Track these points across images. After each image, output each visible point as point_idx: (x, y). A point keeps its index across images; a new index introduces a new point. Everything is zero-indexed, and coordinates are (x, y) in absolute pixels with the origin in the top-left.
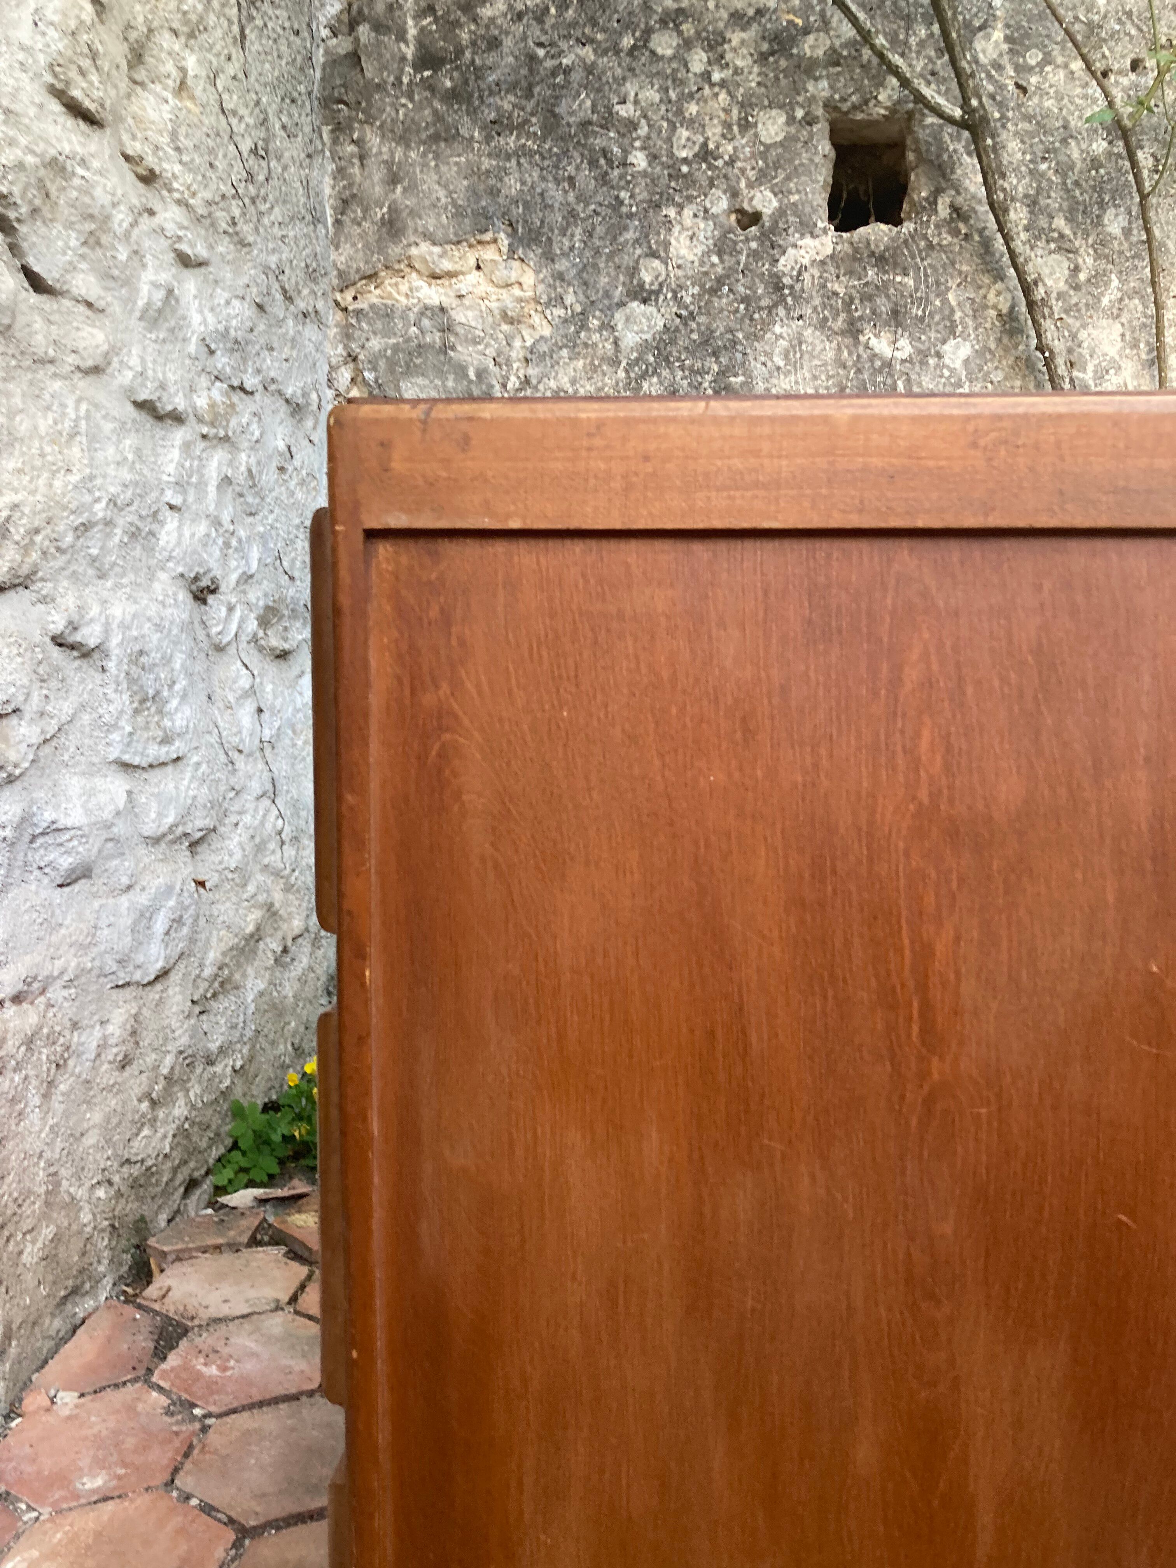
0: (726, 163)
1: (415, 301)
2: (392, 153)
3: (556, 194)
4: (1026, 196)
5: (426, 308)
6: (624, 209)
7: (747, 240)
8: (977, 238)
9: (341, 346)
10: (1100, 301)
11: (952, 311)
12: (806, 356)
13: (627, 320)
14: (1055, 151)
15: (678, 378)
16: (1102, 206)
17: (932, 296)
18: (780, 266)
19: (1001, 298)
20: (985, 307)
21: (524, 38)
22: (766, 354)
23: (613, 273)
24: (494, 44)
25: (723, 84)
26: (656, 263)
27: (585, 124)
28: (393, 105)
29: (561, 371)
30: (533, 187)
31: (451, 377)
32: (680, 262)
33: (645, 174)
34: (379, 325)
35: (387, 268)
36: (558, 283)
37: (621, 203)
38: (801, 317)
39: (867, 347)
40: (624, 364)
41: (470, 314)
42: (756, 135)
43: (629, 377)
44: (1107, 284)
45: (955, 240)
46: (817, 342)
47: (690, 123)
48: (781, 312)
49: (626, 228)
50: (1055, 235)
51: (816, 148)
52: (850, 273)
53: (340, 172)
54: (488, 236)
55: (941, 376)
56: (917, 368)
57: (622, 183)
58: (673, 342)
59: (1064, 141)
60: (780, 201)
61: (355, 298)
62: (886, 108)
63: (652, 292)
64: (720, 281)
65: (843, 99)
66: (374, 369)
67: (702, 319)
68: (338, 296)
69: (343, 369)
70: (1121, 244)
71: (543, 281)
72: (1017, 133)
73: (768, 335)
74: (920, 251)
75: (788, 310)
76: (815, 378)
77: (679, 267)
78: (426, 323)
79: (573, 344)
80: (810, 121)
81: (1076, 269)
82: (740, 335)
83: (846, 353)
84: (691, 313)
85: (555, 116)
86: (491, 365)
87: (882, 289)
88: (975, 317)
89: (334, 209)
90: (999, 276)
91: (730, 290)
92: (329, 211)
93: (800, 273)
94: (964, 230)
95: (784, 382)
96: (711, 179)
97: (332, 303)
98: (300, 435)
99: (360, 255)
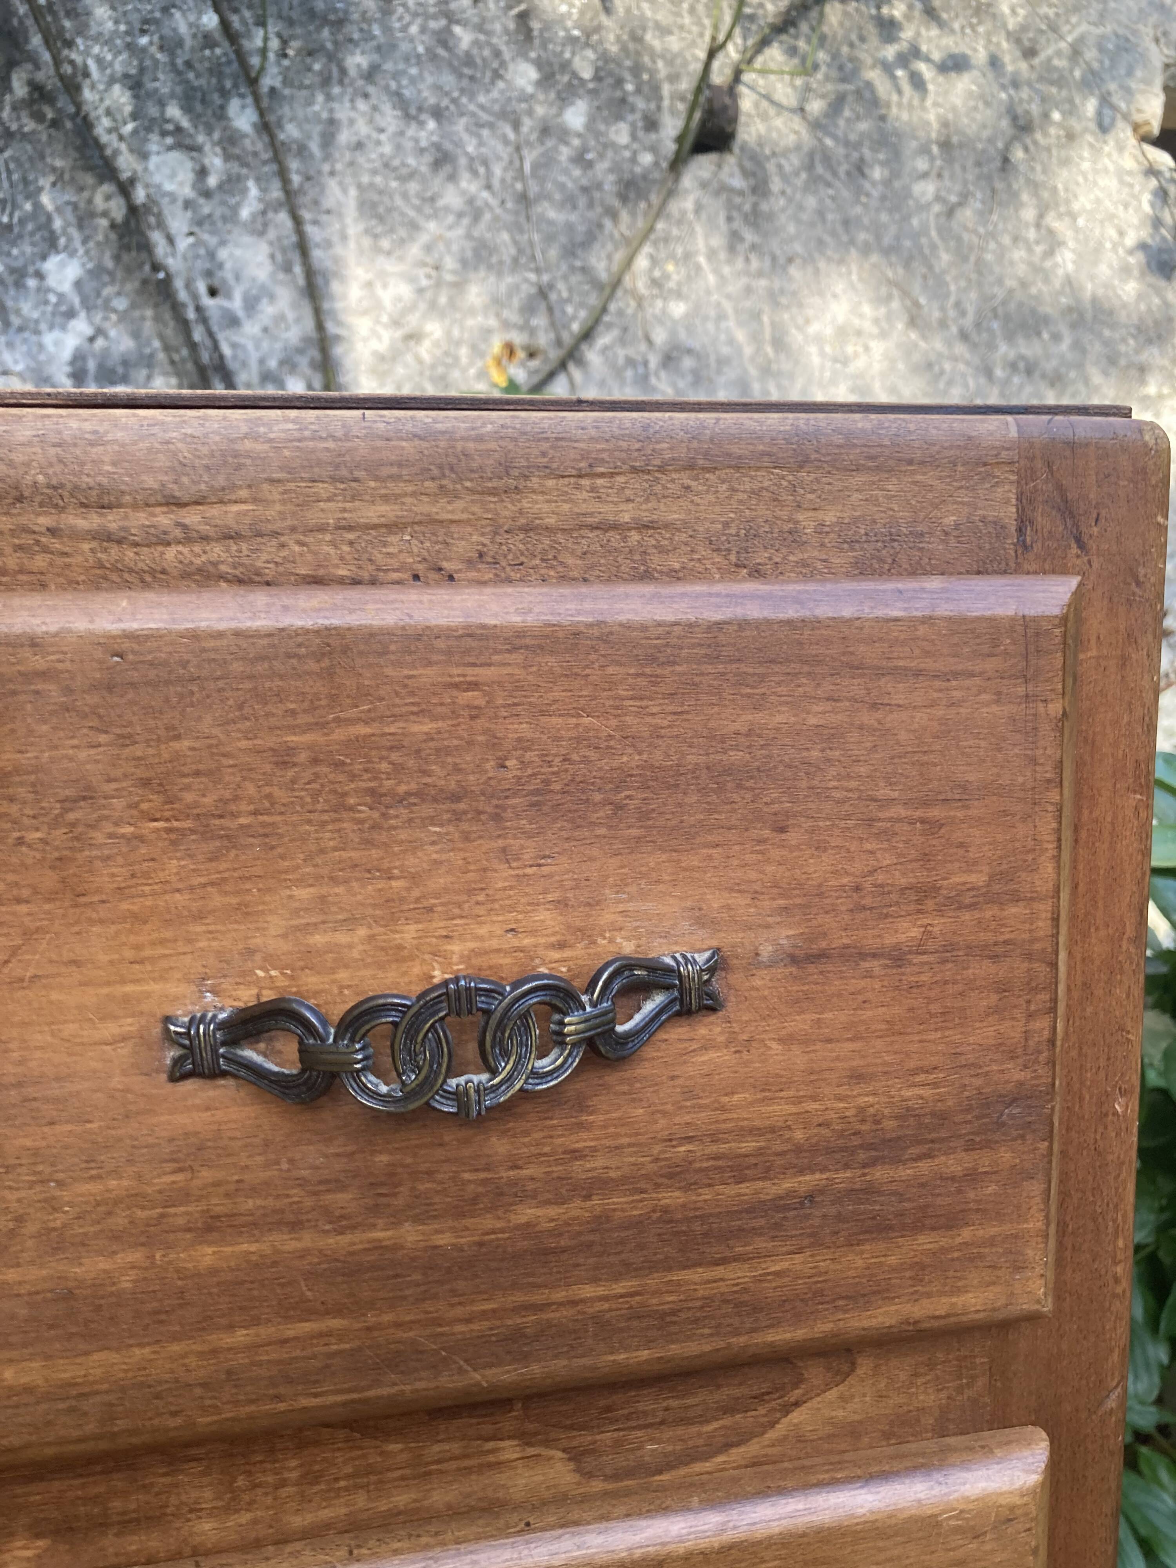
4: (127, 76)
8: (69, 125)
10: (237, 213)
11: (49, 219)
14: (157, 22)
16: (225, 94)
17: (20, 198)
19: (113, 205)
20: (92, 215)
44: (245, 191)
45: (41, 127)
50: (171, 127)
55: (46, 302)
56: (12, 290)
59: (165, 11)
70: (253, 143)
81: (202, 173)
88: (80, 226)
90: (106, 177)
94: (50, 115)
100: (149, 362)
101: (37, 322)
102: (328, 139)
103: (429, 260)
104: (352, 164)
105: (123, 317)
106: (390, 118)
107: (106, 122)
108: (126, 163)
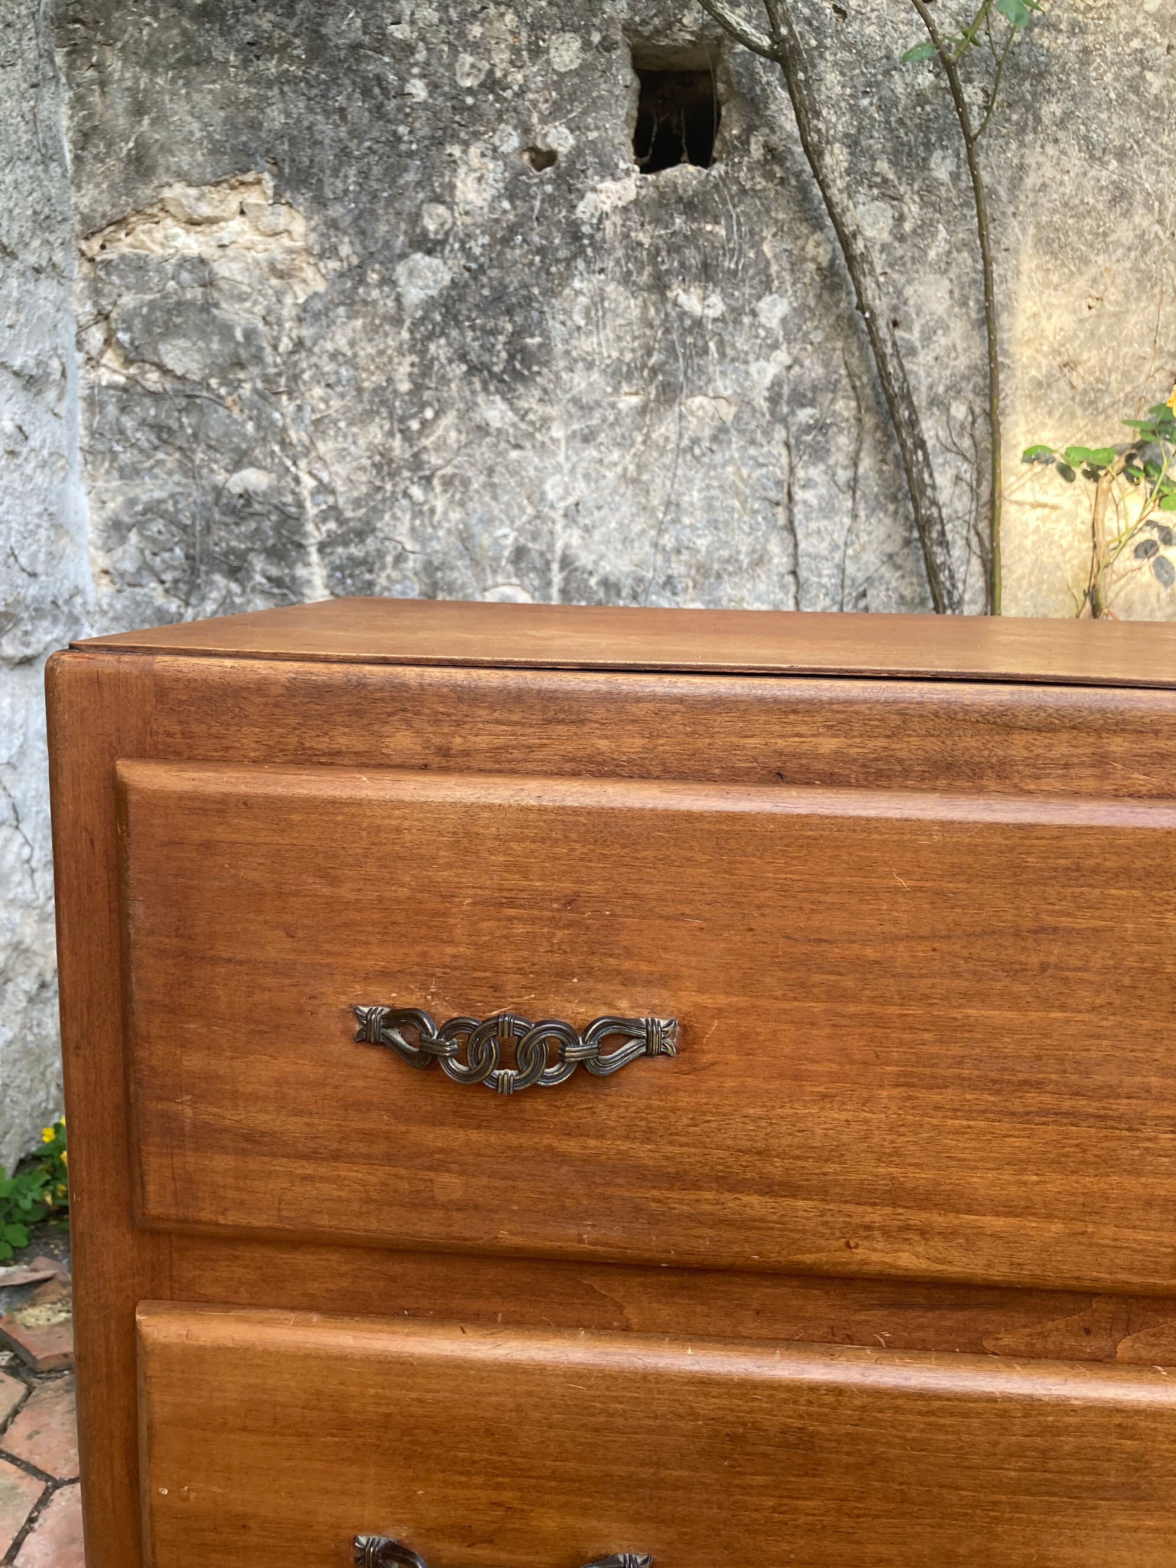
0: (516, 95)
1: (172, 251)
2: (136, 79)
3: (326, 129)
4: (846, 135)
5: (185, 259)
6: (403, 147)
7: (542, 183)
8: (793, 182)
9: (89, 304)
10: (926, 254)
11: (768, 264)
12: (609, 315)
13: (411, 273)
14: (878, 84)
15: (469, 339)
16: (929, 147)
17: (745, 247)
18: (578, 212)
19: (821, 250)
20: (804, 260)
22: (565, 312)
23: (393, 221)
26: (441, 209)
27: (355, 47)
28: (136, 24)
29: (339, 331)
30: (299, 120)
31: (216, 339)
32: (468, 208)
33: (424, 106)
34: (132, 279)
35: (138, 212)
36: (332, 232)
37: (399, 139)
38: (602, 271)
39: (675, 304)
40: (408, 323)
41: (234, 266)
42: (548, 62)
43: (413, 339)
44: (934, 235)
45: (770, 185)
46: (621, 299)
47: (475, 47)
48: (581, 264)
49: (406, 169)
50: (878, 180)
51: (615, 77)
52: (657, 221)
53: (79, 102)
54: (250, 177)
55: (757, 337)
56: (730, 328)
57: (400, 116)
58: (462, 298)
59: (887, 73)
60: (577, 139)
61: (103, 247)
62: (692, 33)
63: (437, 242)
64: (512, 230)
65: (644, 22)
66: (128, 329)
67: (494, 273)
68: (84, 245)
69: (94, 329)
70: (948, 190)
71: (314, 230)
72: (836, 64)
73: (567, 291)
74: (732, 197)
75: (588, 262)
76: (619, 338)
77: (467, 213)
78: (185, 276)
79: (350, 301)
80: (607, 46)
81: (900, 219)
82: (536, 291)
83: (652, 311)
84: (481, 266)
85: (322, 37)
86: (261, 326)
87: (692, 239)
88: (792, 270)
89: (73, 142)
90: (817, 226)
91: (524, 240)
92: (67, 146)
93: (600, 220)
94: (779, 173)
95: (586, 344)
96: (500, 113)
97: (75, 254)
98: (40, 409)
99: (105, 198)
100: (833, 387)
101: (746, 353)
102: (1015, 184)
103: (1094, 293)
104: (1033, 205)
105: (818, 348)
106: (1076, 159)
108: (852, 218)
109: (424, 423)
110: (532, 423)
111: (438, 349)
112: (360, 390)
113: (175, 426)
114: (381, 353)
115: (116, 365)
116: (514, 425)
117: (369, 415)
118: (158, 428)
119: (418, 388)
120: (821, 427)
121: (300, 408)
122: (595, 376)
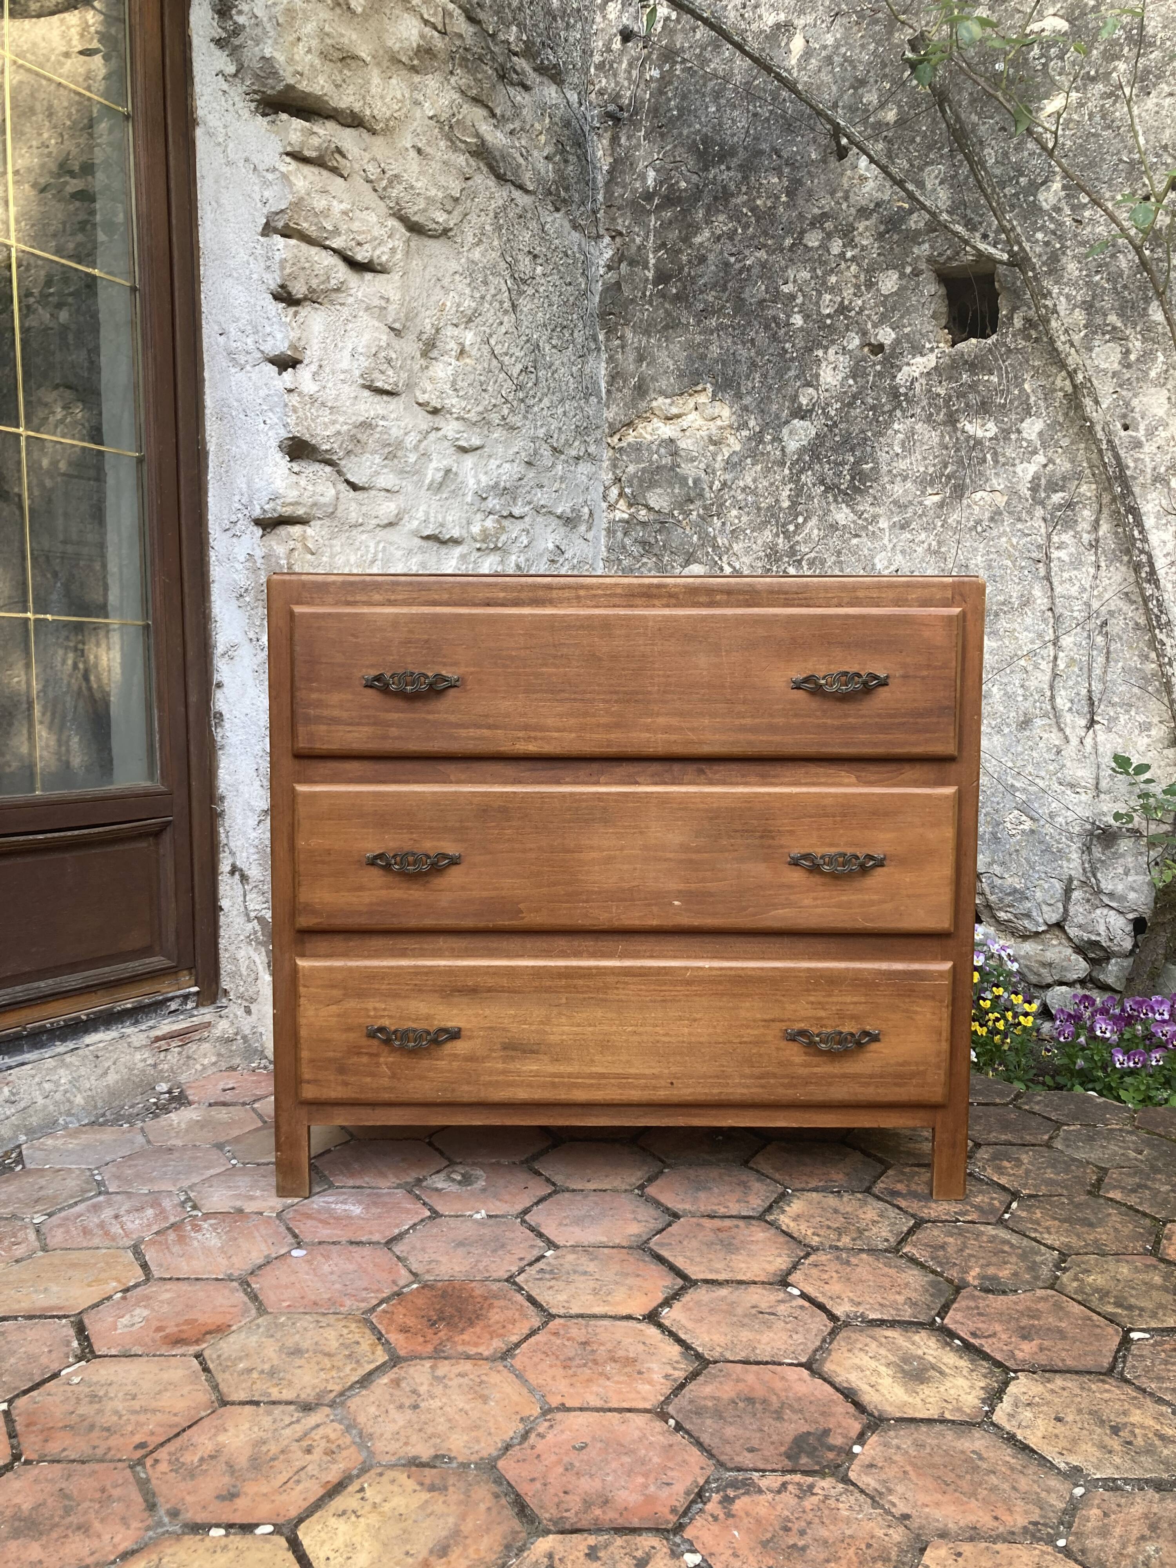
0: (858, 313)
1: (656, 437)
2: (640, 342)
4: (1084, 302)
5: (663, 441)
6: (788, 356)
7: (874, 364)
8: (1043, 341)
9: (610, 473)
10: (1148, 375)
11: (1028, 397)
12: (918, 444)
13: (791, 433)
14: (1107, 265)
15: (826, 470)
16: (1147, 300)
17: (1012, 387)
18: (898, 380)
19: (1066, 382)
20: (1053, 391)
21: (721, 253)
22: (889, 445)
23: (781, 401)
24: (702, 259)
25: (853, 259)
26: (811, 390)
27: (761, 302)
28: (641, 311)
29: (747, 474)
30: (728, 350)
31: (677, 486)
32: (827, 387)
33: (801, 329)
34: (634, 456)
35: (639, 417)
36: (745, 414)
37: (786, 351)
38: (912, 416)
39: (963, 432)
40: (788, 464)
41: (689, 441)
42: (878, 290)
43: (791, 473)
44: (1154, 360)
45: (1028, 344)
46: (925, 432)
47: (832, 290)
48: (898, 413)
49: (789, 369)
50: (1109, 328)
52: (950, 379)
53: (611, 359)
54: (699, 388)
55: (1021, 447)
56: (1002, 443)
57: (787, 338)
58: (822, 444)
59: (1113, 256)
60: (897, 334)
61: (620, 440)
63: (808, 411)
64: (855, 397)
65: (940, 255)
66: (631, 486)
67: (843, 426)
68: (609, 440)
69: (613, 488)
70: (1162, 328)
71: (734, 413)
72: (1074, 256)
73: (890, 432)
74: (1002, 356)
75: (903, 411)
76: (925, 458)
77: (826, 390)
78: (662, 450)
79: (754, 454)
80: (916, 273)
81: (1128, 352)
82: (870, 434)
83: (947, 438)
84: (835, 422)
85: (743, 300)
86: (703, 475)
87: (973, 387)
88: (1046, 399)
89: (607, 383)
90: (1064, 366)
91: (862, 403)
92: (603, 385)
93: (912, 383)
95: (902, 465)
96: (847, 326)
97: (605, 445)
98: (574, 537)
99: (621, 411)
100: (1079, 476)
101: (1014, 459)
105: (1066, 450)
107: (1063, 338)
108: (1073, 360)
109: (797, 526)
110: (866, 519)
111: (807, 478)
112: (759, 509)
113: (653, 541)
114: (772, 484)
115: (624, 508)
116: (854, 522)
117: (766, 523)
118: (644, 543)
119: (794, 504)
120: (1069, 505)
121: (724, 524)
122: (909, 484)
